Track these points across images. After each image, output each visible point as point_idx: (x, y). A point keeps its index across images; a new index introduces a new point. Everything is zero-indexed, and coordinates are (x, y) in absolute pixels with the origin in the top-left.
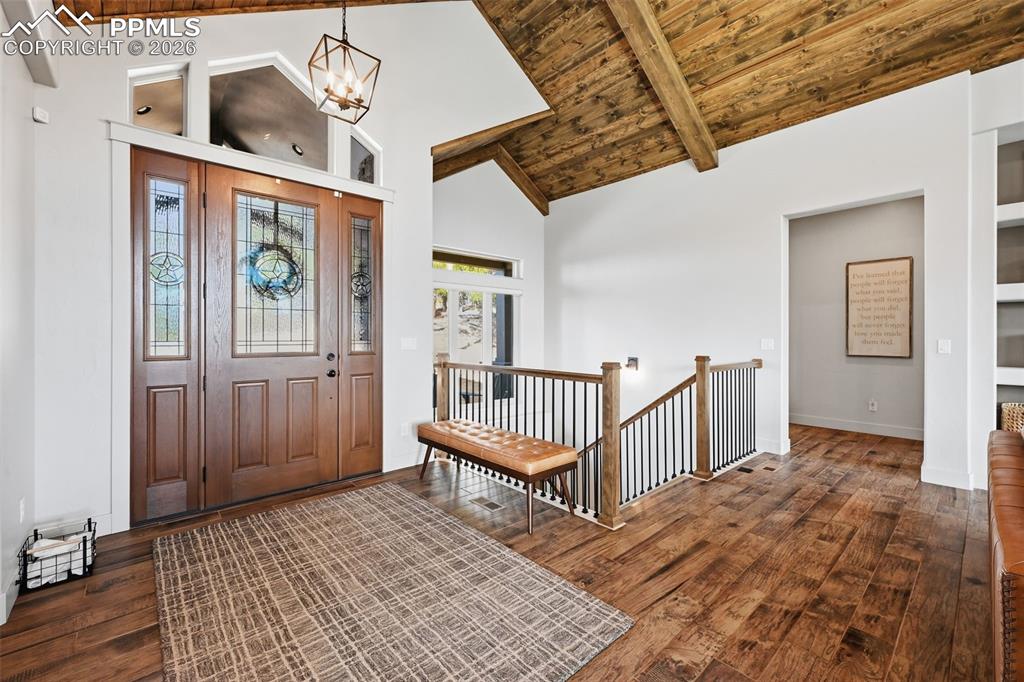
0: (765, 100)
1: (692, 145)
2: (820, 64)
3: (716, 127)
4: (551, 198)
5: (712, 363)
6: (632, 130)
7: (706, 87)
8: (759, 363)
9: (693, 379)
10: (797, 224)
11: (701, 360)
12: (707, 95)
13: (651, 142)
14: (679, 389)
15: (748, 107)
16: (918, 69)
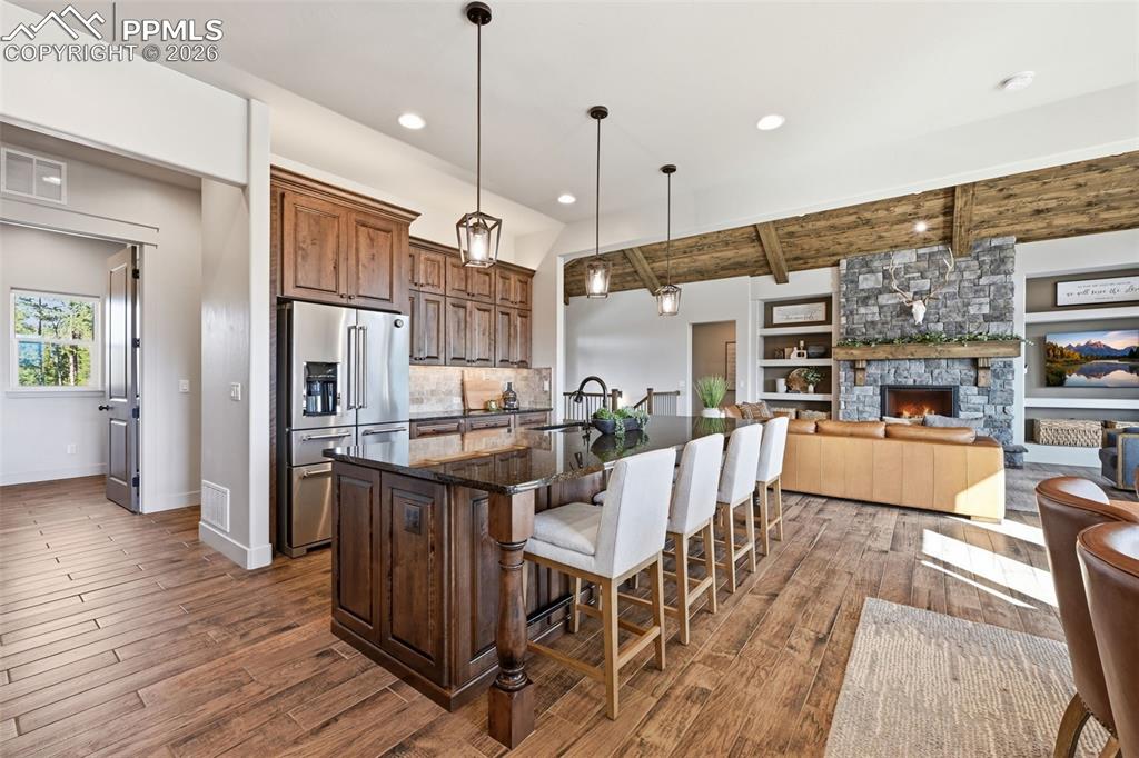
0: (680, 271)
1: (648, 283)
2: (698, 264)
3: (660, 277)
4: (571, 295)
5: (654, 391)
6: (620, 272)
7: (654, 262)
8: (678, 393)
9: (646, 398)
10: (695, 326)
11: (650, 390)
12: (654, 265)
13: (629, 278)
14: (641, 403)
15: (673, 272)
16: (733, 272)
